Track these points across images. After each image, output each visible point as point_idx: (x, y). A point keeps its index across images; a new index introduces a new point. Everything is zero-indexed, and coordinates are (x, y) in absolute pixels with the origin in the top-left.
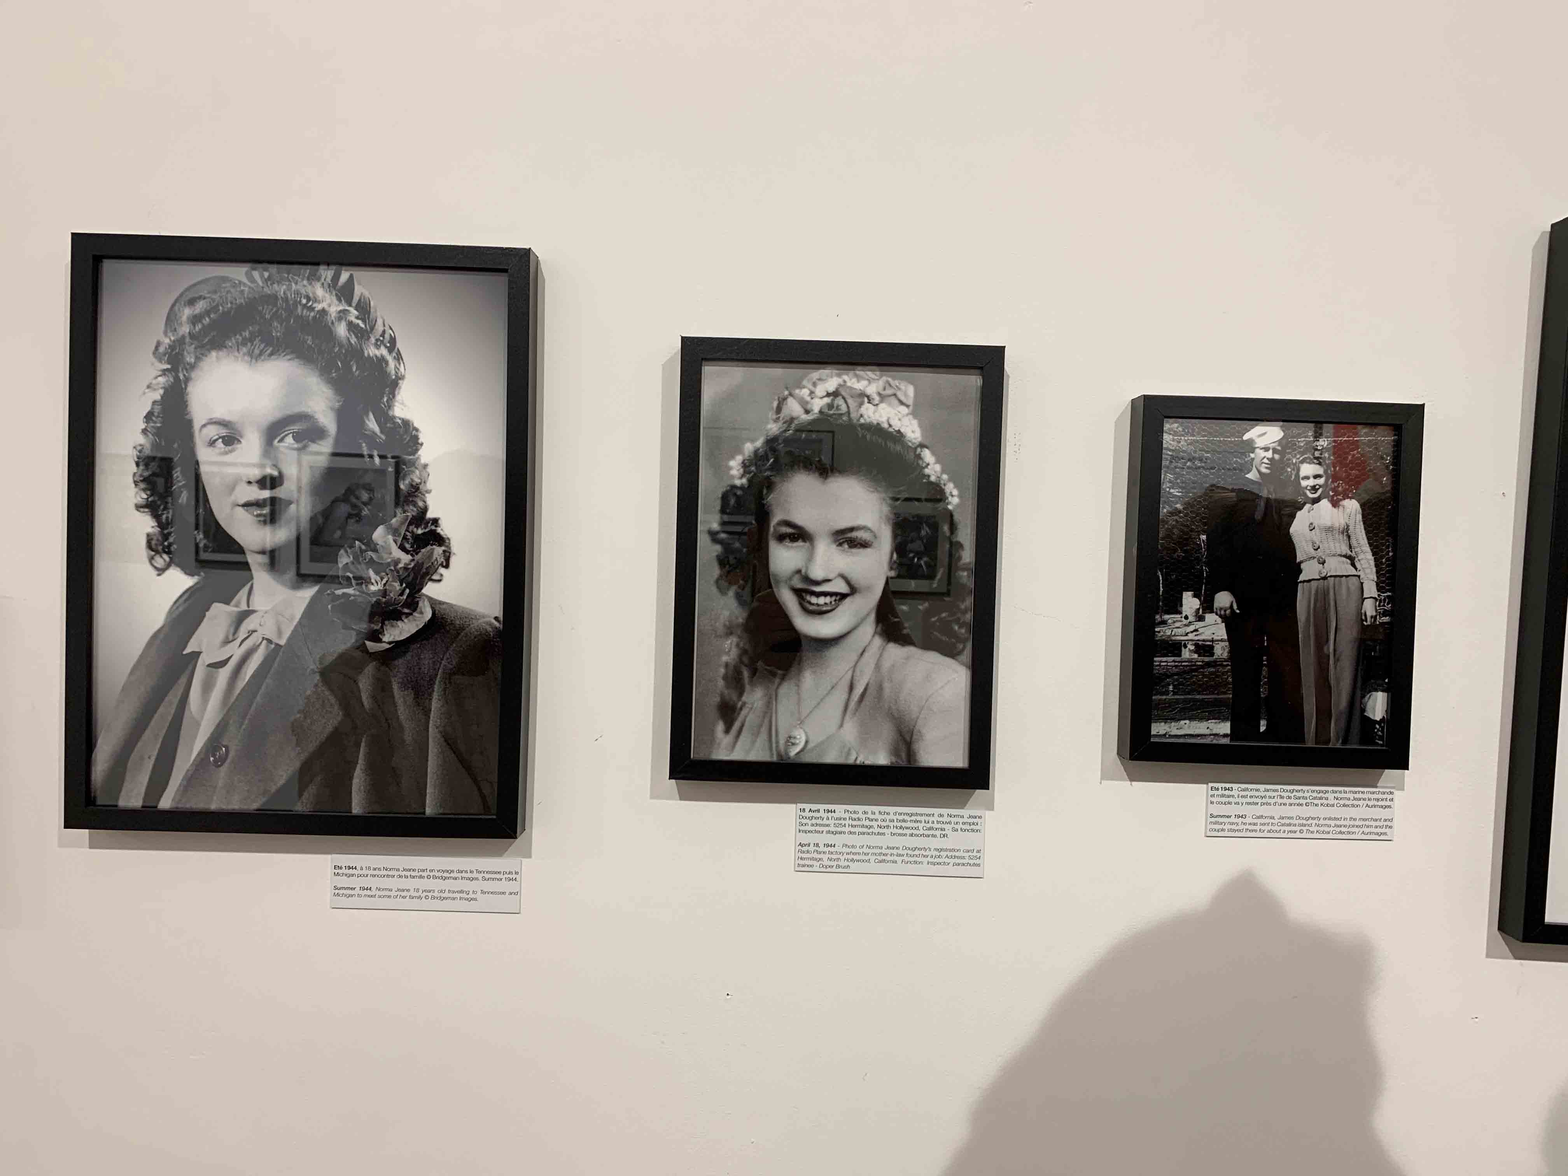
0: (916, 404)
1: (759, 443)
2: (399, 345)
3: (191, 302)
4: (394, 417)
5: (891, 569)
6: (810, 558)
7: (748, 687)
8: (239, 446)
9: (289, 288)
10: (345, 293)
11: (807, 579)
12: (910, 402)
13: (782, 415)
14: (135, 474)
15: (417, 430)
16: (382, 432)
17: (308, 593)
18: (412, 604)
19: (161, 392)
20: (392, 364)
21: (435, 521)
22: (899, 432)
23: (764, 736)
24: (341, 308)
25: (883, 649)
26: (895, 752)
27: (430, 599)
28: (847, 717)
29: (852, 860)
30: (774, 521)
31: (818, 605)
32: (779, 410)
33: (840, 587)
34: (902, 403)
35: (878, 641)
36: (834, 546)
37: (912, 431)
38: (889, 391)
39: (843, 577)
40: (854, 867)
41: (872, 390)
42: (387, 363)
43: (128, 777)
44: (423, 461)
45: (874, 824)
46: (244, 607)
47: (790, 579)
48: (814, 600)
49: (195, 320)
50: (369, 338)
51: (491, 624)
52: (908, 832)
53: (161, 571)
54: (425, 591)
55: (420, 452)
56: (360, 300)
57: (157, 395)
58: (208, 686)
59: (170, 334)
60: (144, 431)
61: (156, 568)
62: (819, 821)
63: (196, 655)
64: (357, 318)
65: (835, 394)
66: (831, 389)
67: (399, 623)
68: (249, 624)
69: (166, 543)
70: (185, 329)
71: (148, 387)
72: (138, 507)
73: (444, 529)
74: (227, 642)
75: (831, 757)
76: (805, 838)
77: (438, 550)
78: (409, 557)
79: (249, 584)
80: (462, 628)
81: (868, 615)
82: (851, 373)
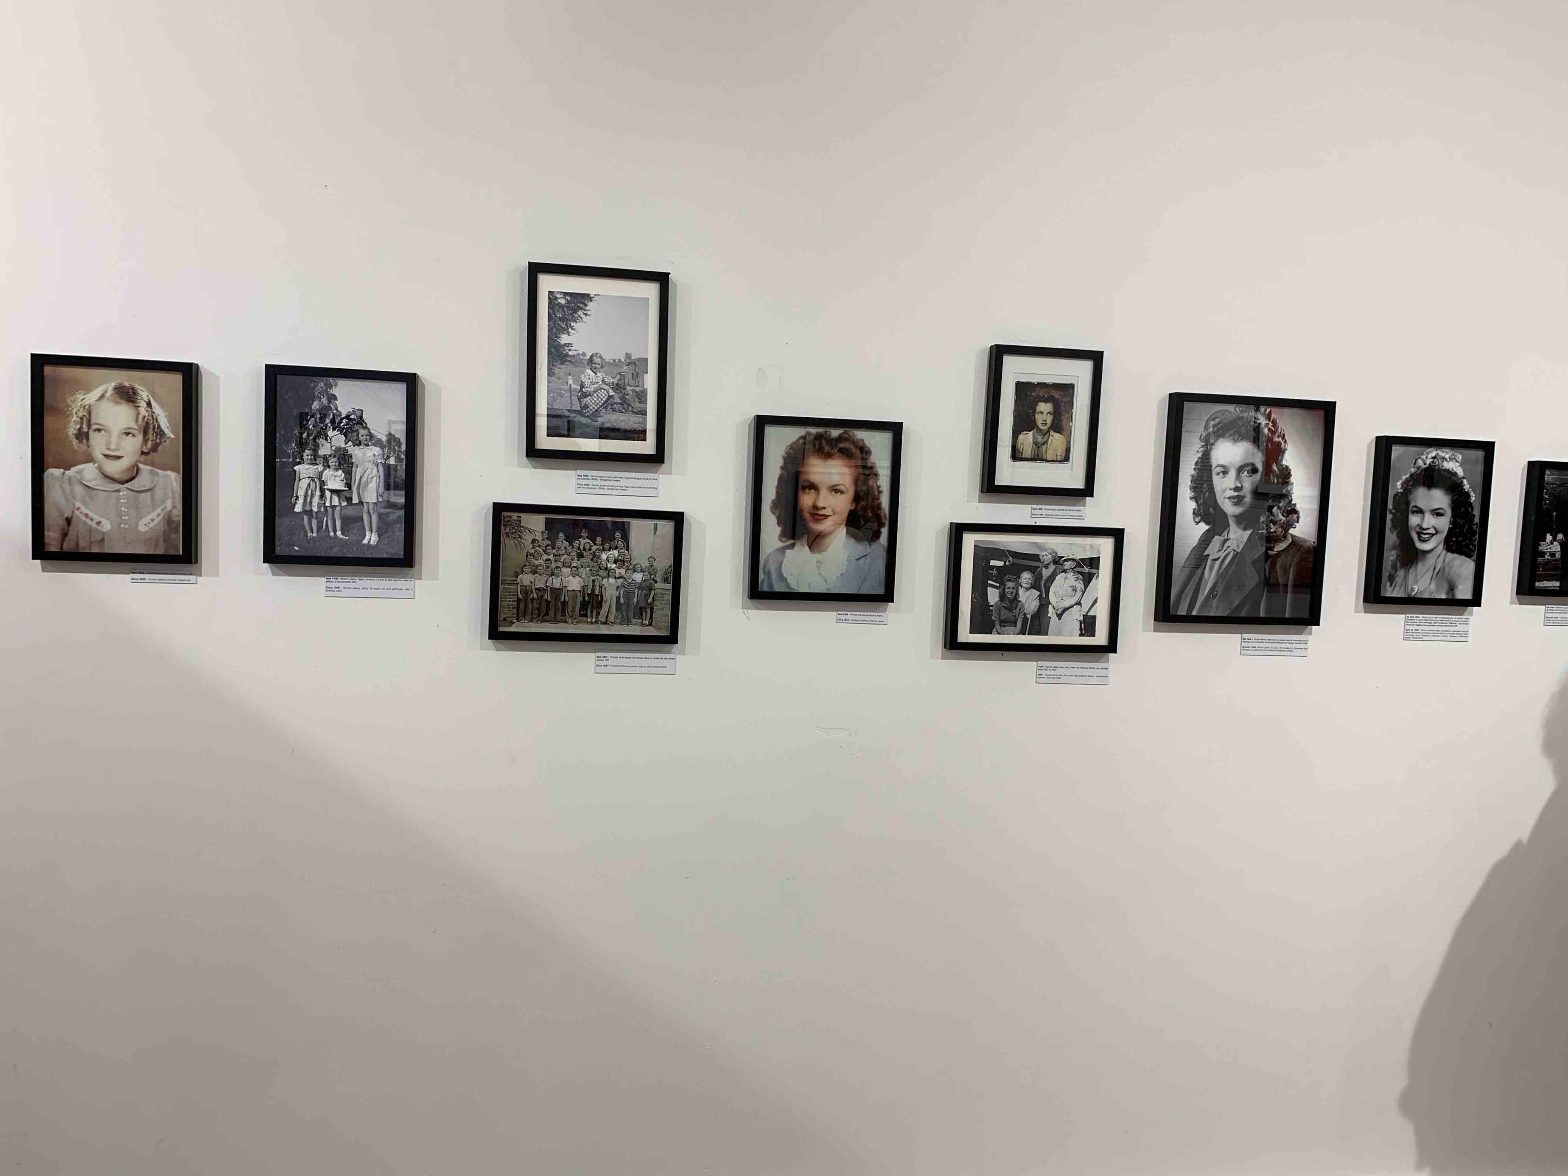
0: (1462, 462)
1: (1408, 476)
2: (1286, 437)
3: (1214, 419)
4: (1283, 465)
5: (1450, 524)
6: (1423, 519)
7: (1399, 569)
8: (1227, 475)
9: (1249, 414)
10: (1268, 417)
11: (1421, 528)
12: (1460, 461)
13: (1416, 466)
14: (1190, 486)
15: (1290, 470)
16: (1278, 470)
17: (1249, 532)
18: (1285, 537)
19: (1201, 454)
20: (1283, 444)
21: (1295, 505)
22: (1456, 472)
23: (1403, 587)
24: (1266, 422)
25: (1445, 556)
26: (1447, 594)
27: (1291, 535)
28: (1433, 581)
29: (1424, 636)
30: (1411, 506)
31: (1424, 538)
32: (1415, 463)
33: (1432, 531)
34: (1457, 462)
35: (1444, 551)
36: (1431, 516)
37: (1460, 472)
38: (1453, 457)
39: (1433, 527)
40: (1425, 638)
41: (1447, 456)
42: (1281, 444)
43: (1181, 603)
44: (1292, 482)
45: (1432, 622)
46: (1226, 538)
47: (1415, 528)
48: (1423, 536)
49: (1214, 426)
50: (1275, 434)
51: (1311, 544)
52: (1444, 625)
53: (1197, 523)
54: (1290, 532)
55: (1291, 478)
56: (1273, 420)
57: (1200, 455)
58: (1212, 568)
59: (1206, 431)
60: (1195, 469)
61: (1195, 521)
62: (1413, 621)
63: (1208, 555)
64: (1272, 426)
65: (1434, 458)
66: (1433, 456)
67: (1280, 544)
68: (1227, 544)
69: (1200, 512)
70: (1211, 430)
71: (1197, 451)
72: (1191, 498)
73: (1298, 508)
74: (1219, 551)
75: (1426, 596)
76: (1408, 627)
77: (1295, 516)
78: (1285, 519)
79: (1228, 529)
80: (1301, 546)
81: (1441, 542)
82: (1441, 450)
